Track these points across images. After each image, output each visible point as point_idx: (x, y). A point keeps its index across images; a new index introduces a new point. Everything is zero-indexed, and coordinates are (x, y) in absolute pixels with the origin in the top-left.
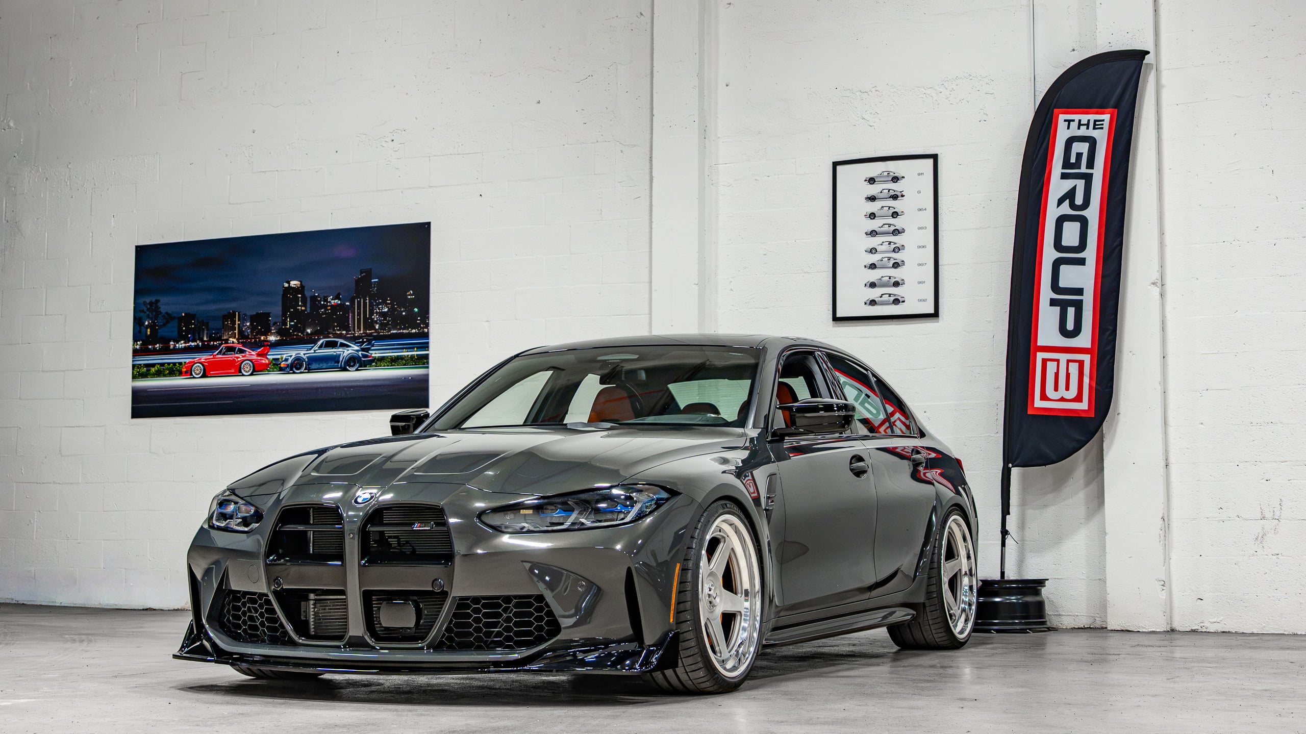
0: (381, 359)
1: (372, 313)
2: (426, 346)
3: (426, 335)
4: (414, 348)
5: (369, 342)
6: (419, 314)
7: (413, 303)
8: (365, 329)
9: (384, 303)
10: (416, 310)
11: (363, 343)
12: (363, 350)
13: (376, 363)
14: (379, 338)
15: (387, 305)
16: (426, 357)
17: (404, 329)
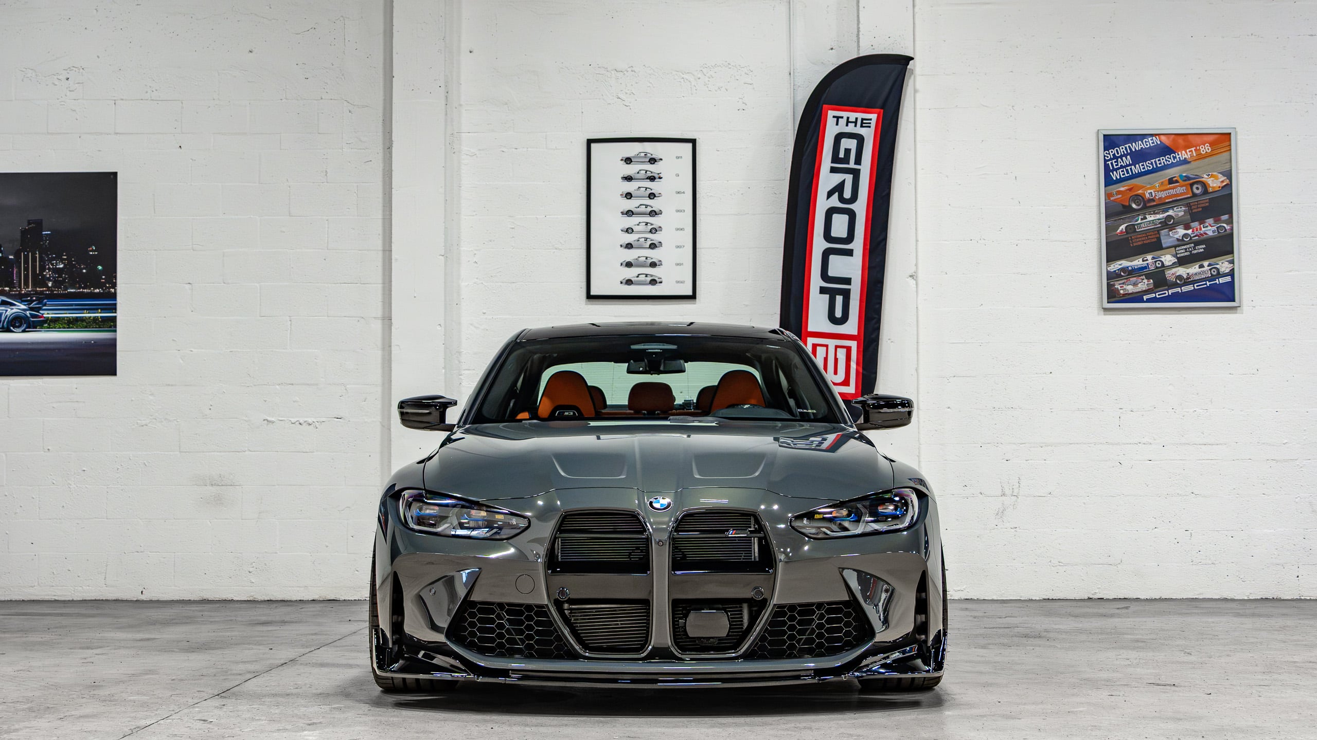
0: (55, 320)
1: (43, 268)
2: (113, 308)
3: (114, 296)
5: (40, 301)
6: (103, 273)
7: (96, 260)
8: (34, 285)
9: (59, 258)
10: (100, 268)
11: (32, 301)
12: (31, 309)
13: (49, 325)
14: (52, 297)
15: (62, 260)
16: (114, 319)
17: (84, 288)
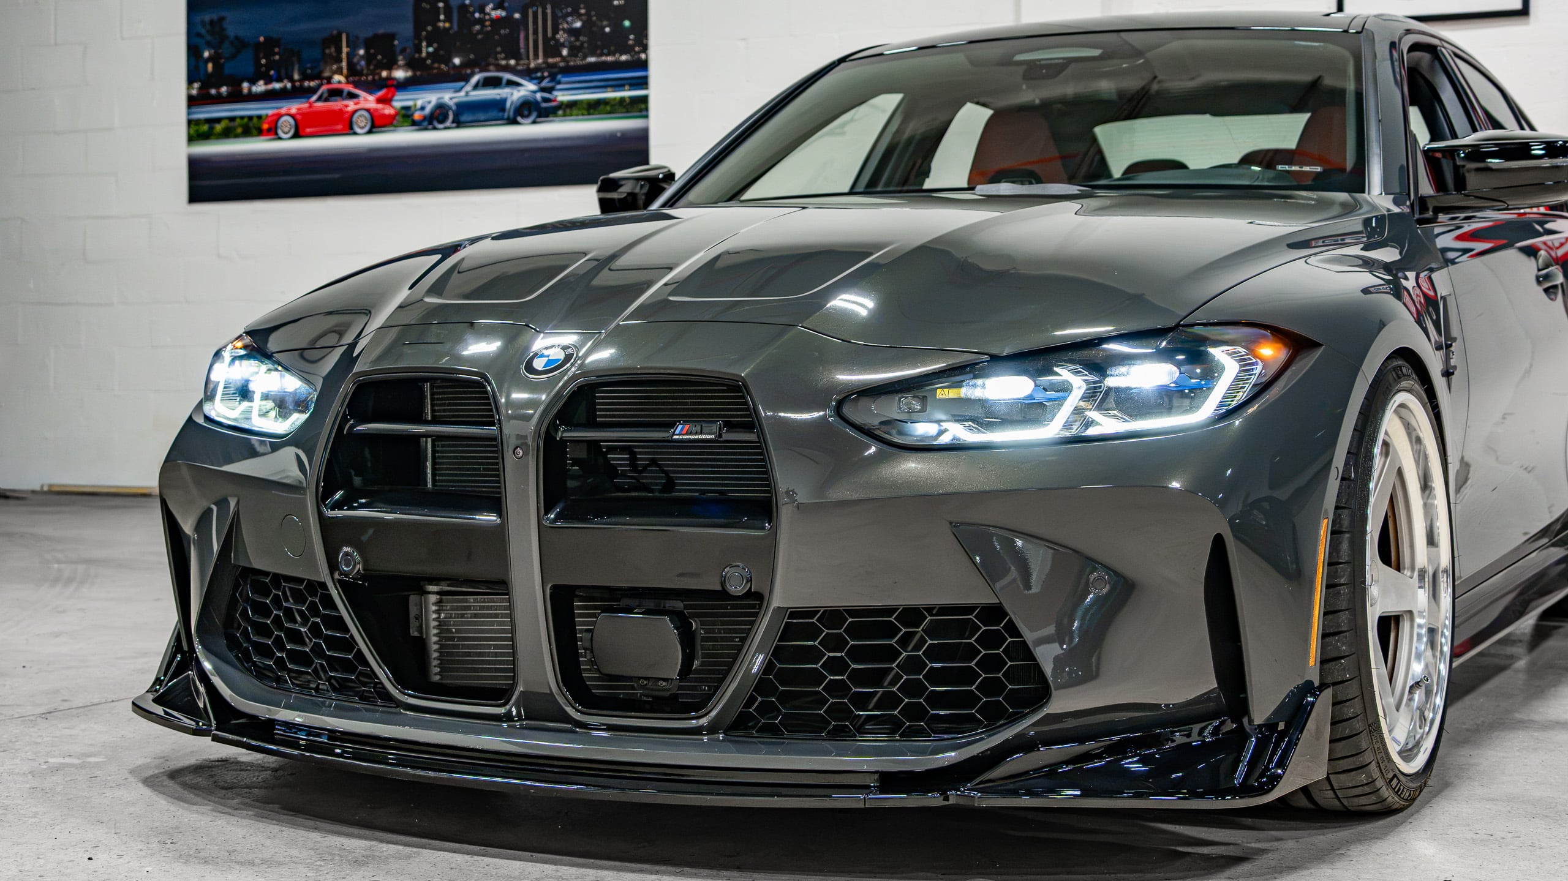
0: (572, 105)
1: (556, 30)
2: (643, 83)
3: (644, 65)
4: (623, 86)
5: (553, 78)
6: (631, 30)
7: (622, 12)
8: (546, 55)
9: (576, 13)
10: (627, 23)
11: (542, 79)
12: (543, 90)
13: (565, 111)
14: (569, 71)
15: (579, 16)
16: (644, 100)
17: (608, 55)
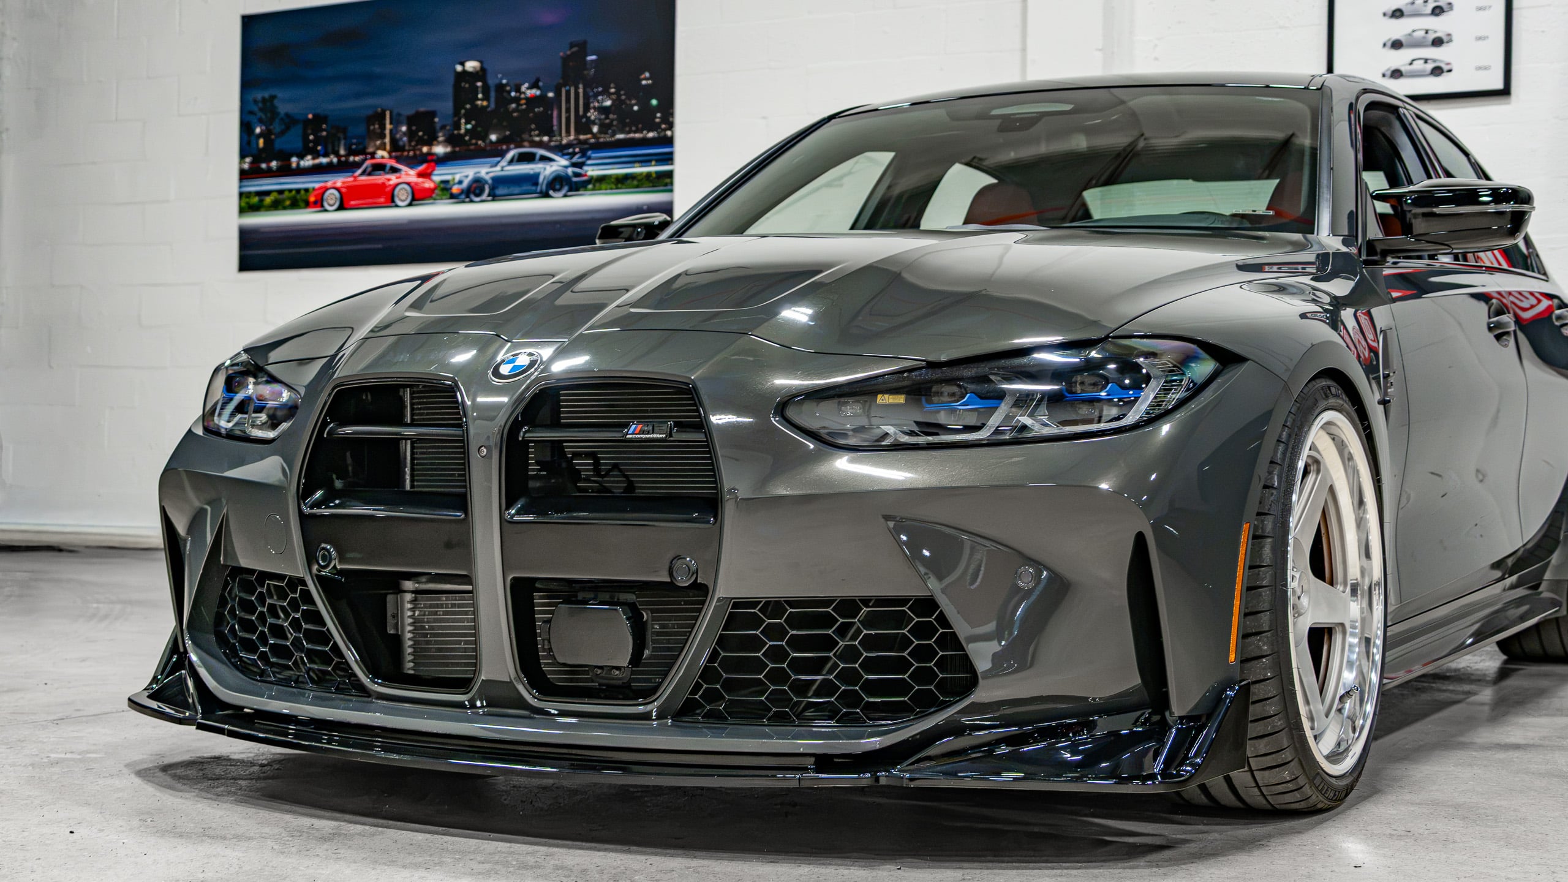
0: (601, 179)
1: (587, 108)
2: (669, 158)
3: (669, 142)
4: (650, 161)
5: (583, 153)
6: (658, 108)
7: (649, 92)
8: (578, 131)
9: (606, 92)
10: (654, 102)
11: (574, 154)
12: (574, 165)
13: (594, 186)
14: (599, 147)
15: (609, 95)
16: (670, 175)
17: (635, 132)
